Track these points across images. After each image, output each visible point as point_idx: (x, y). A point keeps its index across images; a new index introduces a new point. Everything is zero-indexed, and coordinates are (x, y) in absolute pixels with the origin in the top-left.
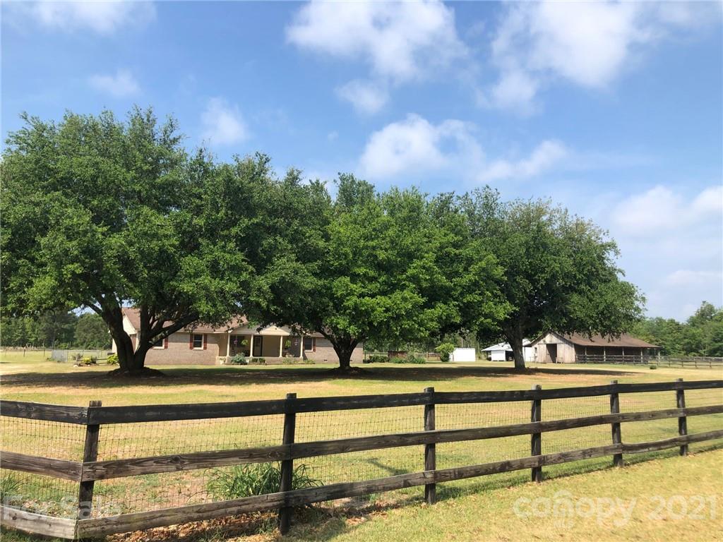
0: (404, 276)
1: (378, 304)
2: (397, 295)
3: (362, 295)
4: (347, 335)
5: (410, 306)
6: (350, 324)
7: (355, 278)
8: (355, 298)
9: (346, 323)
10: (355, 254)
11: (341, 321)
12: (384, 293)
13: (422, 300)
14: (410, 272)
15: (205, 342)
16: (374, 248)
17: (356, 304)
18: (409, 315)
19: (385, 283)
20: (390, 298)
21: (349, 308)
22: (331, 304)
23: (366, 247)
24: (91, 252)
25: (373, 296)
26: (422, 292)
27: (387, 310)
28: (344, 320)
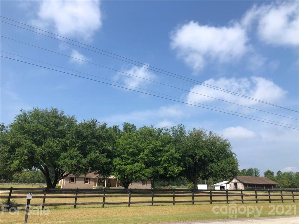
0: (139, 158)
5: (138, 168)
7: (123, 158)
12: (131, 164)
13: (144, 166)
14: (141, 156)
15: (90, 181)
16: (129, 148)
18: (139, 171)
19: (132, 160)
24: (32, 152)
26: (145, 163)
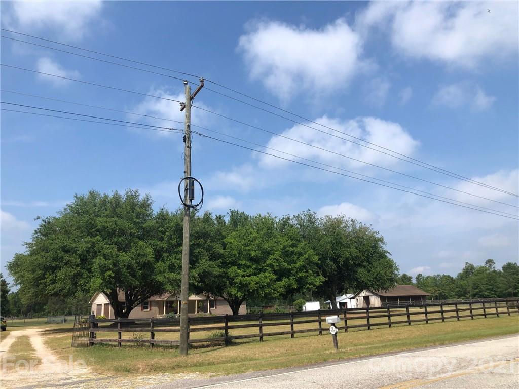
0: (265, 264)
1: (252, 280)
2: (262, 275)
3: (243, 276)
4: (236, 298)
5: (268, 280)
6: (238, 292)
7: (239, 266)
8: (240, 278)
9: (236, 292)
10: (239, 254)
11: (233, 291)
12: (255, 274)
13: (275, 277)
14: (268, 262)
15: (150, 306)
16: (249, 250)
17: (241, 280)
18: (268, 285)
19: (255, 269)
20: (258, 277)
21: (237, 283)
22: (228, 282)
23: (245, 250)
25: (249, 276)
26: (275, 272)
27: (257, 283)
28: (235, 289)
